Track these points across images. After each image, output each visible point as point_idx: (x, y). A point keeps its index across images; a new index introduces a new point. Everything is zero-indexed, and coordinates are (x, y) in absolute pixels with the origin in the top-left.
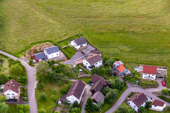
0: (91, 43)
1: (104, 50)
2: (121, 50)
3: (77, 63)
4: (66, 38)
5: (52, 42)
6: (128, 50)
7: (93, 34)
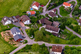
2: (17, 9)
3: (24, 26)
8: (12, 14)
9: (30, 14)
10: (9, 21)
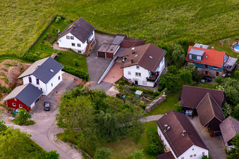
0: (101, 29)
1: (141, 34)
2: (176, 20)
3: (112, 80)
4: (36, 37)
5: (13, 56)
6: (190, 15)
7: (84, 7)
8: (135, 29)
9: (199, 58)
10: (72, 38)
